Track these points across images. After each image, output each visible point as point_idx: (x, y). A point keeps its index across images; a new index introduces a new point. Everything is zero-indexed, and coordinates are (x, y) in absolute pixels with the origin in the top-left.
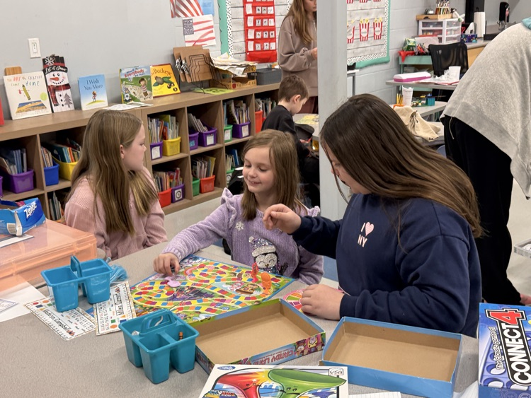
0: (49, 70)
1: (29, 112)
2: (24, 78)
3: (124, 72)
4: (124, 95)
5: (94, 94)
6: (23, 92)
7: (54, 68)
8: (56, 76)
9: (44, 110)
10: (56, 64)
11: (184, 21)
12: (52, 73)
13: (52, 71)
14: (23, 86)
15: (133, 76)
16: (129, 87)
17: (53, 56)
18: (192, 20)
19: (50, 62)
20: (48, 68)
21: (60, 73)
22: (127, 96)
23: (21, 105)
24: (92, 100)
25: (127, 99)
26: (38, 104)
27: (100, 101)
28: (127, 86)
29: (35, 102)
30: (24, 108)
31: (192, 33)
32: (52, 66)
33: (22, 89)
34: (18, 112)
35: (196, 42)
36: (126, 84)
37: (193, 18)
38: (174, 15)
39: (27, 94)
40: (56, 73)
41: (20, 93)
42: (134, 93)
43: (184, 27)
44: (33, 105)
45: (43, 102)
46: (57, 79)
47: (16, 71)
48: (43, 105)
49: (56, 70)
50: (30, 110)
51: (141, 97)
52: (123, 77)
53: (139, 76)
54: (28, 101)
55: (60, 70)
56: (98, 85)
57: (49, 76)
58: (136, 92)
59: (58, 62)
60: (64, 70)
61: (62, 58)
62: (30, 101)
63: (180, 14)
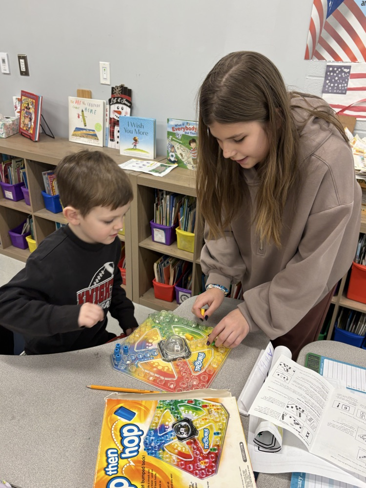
0: (115, 101)
1: (82, 138)
2: (84, 103)
3: (172, 123)
4: (168, 153)
5: (136, 140)
6: (81, 117)
7: (119, 101)
8: (120, 110)
9: (96, 141)
10: (123, 96)
11: (328, 66)
12: (117, 105)
13: (117, 103)
14: (83, 111)
15: (181, 132)
16: (177, 146)
17: (122, 86)
18: (349, 67)
19: (118, 94)
20: (114, 98)
21: (125, 107)
22: (172, 156)
23: (78, 129)
24: (132, 146)
25: (173, 159)
26: (92, 133)
27: (142, 151)
28: (173, 143)
29: (90, 130)
30: (79, 133)
31: (343, 92)
32: (118, 98)
33: (81, 114)
34: (73, 135)
35: (345, 108)
36: (172, 140)
37: (352, 64)
38: (312, 54)
39: (84, 120)
40: (120, 106)
41: (79, 117)
42: (182, 155)
43: (326, 78)
44: (88, 132)
45: (97, 132)
46: (120, 113)
47: (85, 94)
48: (95, 135)
49: (120, 103)
50: (83, 137)
51: (189, 163)
52: (171, 130)
53: (190, 135)
54: (83, 127)
55: (124, 104)
56: (142, 130)
57: (114, 107)
58: (184, 155)
59: (125, 94)
60: (129, 104)
61: (130, 91)
62: (85, 128)
63: (325, 54)
